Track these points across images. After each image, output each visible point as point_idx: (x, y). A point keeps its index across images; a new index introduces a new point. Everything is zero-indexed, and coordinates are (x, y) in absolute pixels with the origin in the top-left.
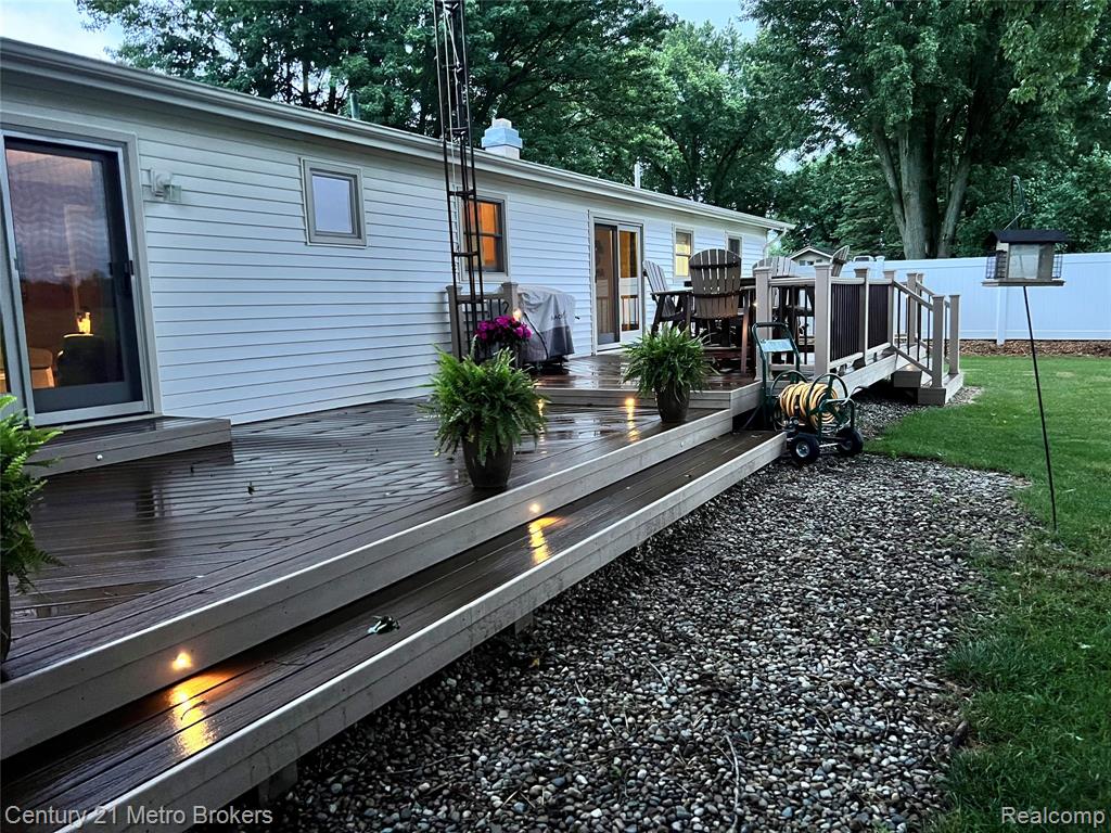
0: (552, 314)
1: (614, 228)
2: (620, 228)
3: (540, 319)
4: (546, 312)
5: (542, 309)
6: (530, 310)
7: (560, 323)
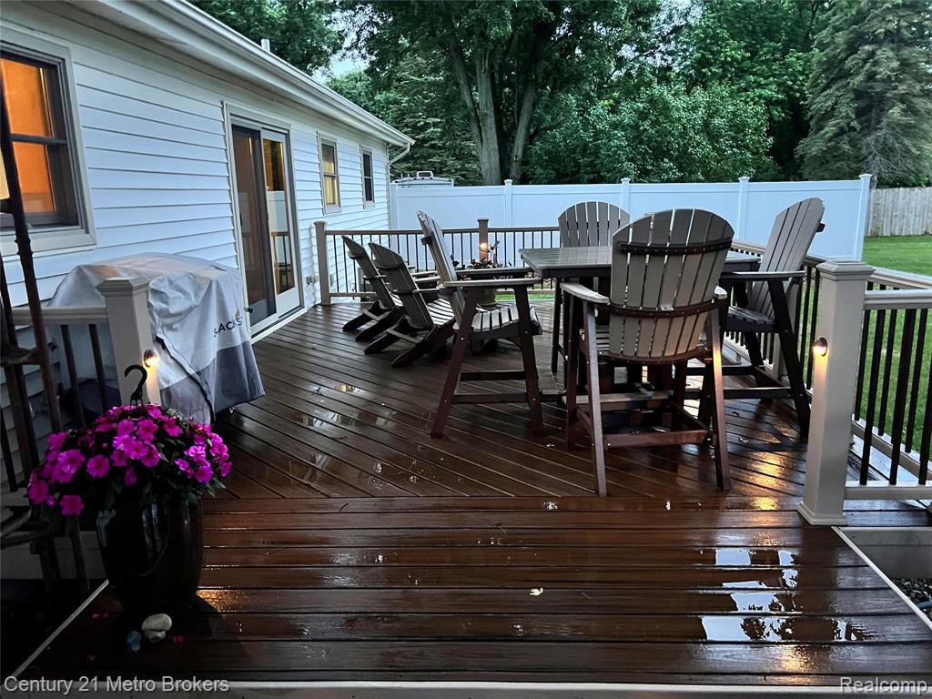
0: (214, 324)
1: (255, 134)
2: (265, 135)
3: (191, 342)
4: (203, 323)
5: (193, 319)
6: (170, 327)
7: (231, 338)
